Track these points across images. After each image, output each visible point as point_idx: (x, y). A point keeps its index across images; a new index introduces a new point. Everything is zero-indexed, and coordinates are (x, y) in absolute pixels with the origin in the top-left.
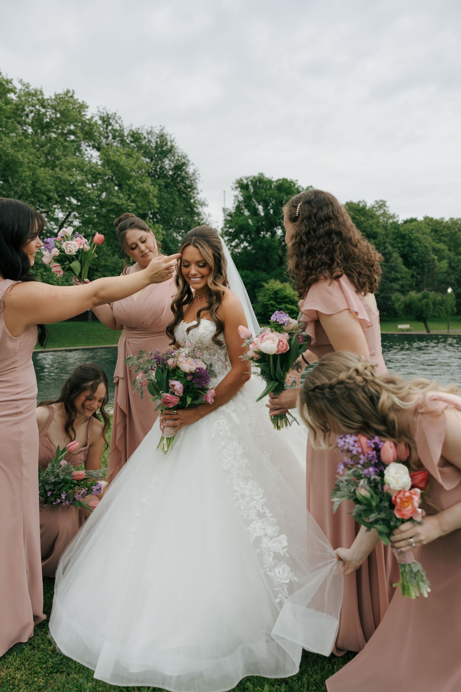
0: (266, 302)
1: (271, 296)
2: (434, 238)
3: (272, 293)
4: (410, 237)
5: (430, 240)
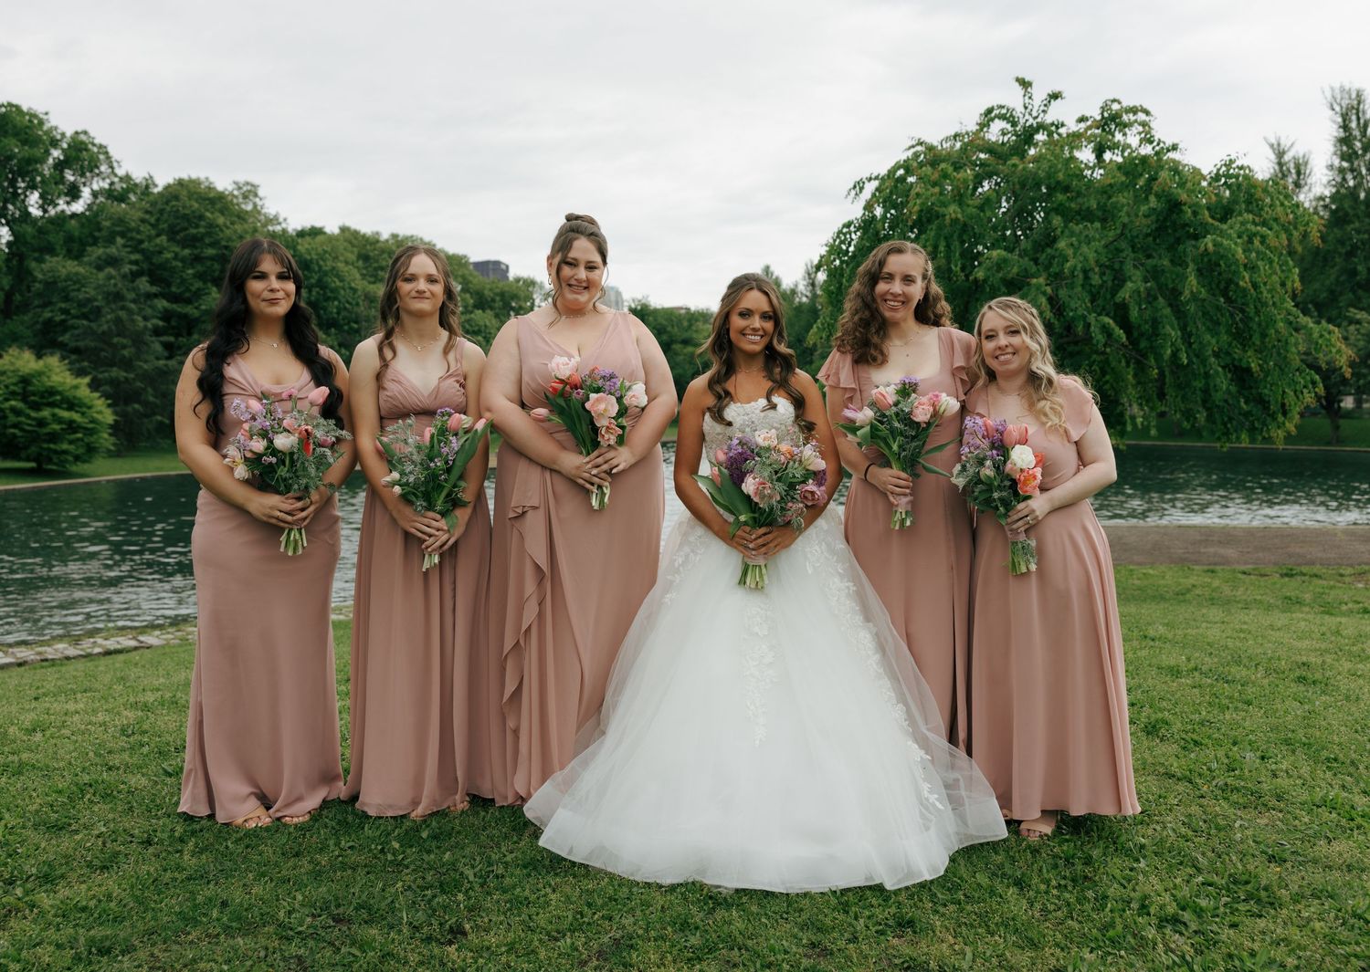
1: (12, 388)
2: (364, 272)
3: (14, 380)
4: (320, 267)
5: (358, 276)
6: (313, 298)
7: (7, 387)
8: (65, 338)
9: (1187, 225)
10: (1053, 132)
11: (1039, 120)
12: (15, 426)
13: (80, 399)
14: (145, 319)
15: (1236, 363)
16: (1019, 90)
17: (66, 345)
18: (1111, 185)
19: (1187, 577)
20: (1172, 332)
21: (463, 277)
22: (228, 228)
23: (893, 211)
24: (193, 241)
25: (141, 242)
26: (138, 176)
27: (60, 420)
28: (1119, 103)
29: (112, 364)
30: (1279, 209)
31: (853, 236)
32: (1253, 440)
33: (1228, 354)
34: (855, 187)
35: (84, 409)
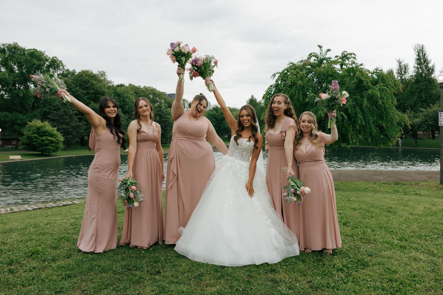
0: (31, 135)
1: (35, 131)
3: (35, 128)
4: (123, 96)
5: (134, 98)
6: (121, 105)
7: (33, 130)
8: (50, 116)
9: (364, 86)
10: (328, 60)
11: (324, 57)
12: (35, 142)
13: (54, 134)
14: (73, 111)
15: (379, 125)
16: (319, 49)
17: (50, 118)
18: (344, 75)
19: (367, 185)
20: (360, 116)
21: (165, 98)
22: (97, 85)
23: (284, 82)
24: (86, 88)
25: (72, 89)
26: (71, 69)
27: (48, 140)
28: (347, 52)
29: (63, 124)
30: (390, 82)
31: (273, 89)
32: (384, 146)
33: (377, 122)
34: (273, 75)
35: (55, 137)
